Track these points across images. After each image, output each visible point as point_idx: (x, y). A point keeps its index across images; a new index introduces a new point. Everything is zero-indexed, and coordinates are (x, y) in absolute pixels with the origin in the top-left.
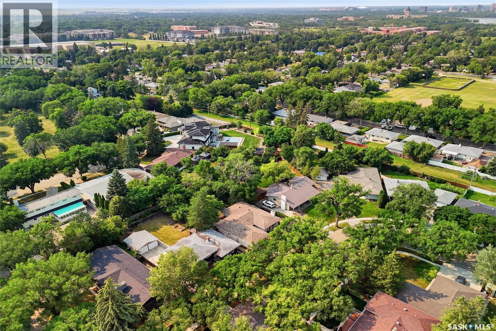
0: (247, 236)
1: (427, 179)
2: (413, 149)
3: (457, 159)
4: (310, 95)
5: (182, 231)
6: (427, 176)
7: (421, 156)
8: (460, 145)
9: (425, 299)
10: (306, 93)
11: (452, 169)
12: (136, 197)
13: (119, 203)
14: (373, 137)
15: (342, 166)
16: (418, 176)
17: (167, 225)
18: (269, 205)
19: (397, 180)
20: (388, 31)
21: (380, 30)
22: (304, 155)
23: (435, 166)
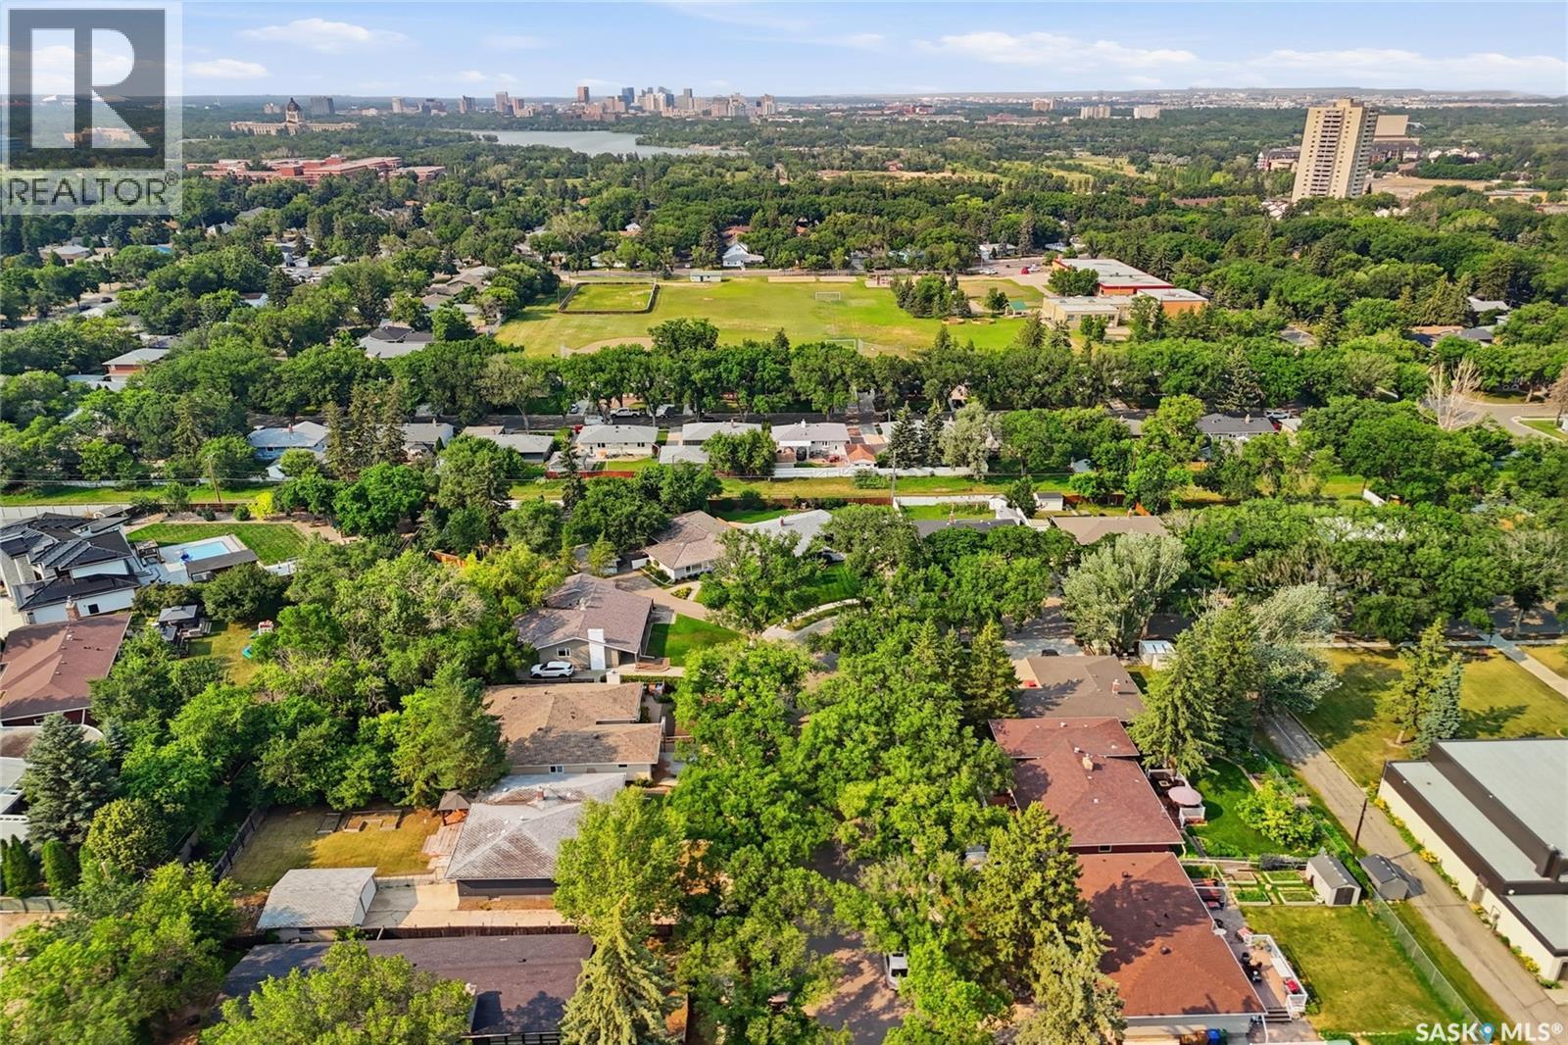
0: (621, 749)
1: (808, 506)
2: (734, 451)
3: (812, 456)
4: (345, 368)
5: (398, 826)
6: (804, 501)
7: (758, 462)
8: (803, 423)
9: (1059, 701)
10: (329, 367)
11: (825, 475)
12: (180, 785)
13: (141, 822)
14: (601, 450)
15: (643, 522)
16: (786, 507)
17: (323, 836)
18: (557, 673)
19: (778, 520)
20: (299, 172)
21: (270, 169)
22: (542, 519)
23: (791, 479)
